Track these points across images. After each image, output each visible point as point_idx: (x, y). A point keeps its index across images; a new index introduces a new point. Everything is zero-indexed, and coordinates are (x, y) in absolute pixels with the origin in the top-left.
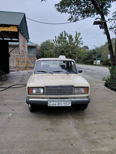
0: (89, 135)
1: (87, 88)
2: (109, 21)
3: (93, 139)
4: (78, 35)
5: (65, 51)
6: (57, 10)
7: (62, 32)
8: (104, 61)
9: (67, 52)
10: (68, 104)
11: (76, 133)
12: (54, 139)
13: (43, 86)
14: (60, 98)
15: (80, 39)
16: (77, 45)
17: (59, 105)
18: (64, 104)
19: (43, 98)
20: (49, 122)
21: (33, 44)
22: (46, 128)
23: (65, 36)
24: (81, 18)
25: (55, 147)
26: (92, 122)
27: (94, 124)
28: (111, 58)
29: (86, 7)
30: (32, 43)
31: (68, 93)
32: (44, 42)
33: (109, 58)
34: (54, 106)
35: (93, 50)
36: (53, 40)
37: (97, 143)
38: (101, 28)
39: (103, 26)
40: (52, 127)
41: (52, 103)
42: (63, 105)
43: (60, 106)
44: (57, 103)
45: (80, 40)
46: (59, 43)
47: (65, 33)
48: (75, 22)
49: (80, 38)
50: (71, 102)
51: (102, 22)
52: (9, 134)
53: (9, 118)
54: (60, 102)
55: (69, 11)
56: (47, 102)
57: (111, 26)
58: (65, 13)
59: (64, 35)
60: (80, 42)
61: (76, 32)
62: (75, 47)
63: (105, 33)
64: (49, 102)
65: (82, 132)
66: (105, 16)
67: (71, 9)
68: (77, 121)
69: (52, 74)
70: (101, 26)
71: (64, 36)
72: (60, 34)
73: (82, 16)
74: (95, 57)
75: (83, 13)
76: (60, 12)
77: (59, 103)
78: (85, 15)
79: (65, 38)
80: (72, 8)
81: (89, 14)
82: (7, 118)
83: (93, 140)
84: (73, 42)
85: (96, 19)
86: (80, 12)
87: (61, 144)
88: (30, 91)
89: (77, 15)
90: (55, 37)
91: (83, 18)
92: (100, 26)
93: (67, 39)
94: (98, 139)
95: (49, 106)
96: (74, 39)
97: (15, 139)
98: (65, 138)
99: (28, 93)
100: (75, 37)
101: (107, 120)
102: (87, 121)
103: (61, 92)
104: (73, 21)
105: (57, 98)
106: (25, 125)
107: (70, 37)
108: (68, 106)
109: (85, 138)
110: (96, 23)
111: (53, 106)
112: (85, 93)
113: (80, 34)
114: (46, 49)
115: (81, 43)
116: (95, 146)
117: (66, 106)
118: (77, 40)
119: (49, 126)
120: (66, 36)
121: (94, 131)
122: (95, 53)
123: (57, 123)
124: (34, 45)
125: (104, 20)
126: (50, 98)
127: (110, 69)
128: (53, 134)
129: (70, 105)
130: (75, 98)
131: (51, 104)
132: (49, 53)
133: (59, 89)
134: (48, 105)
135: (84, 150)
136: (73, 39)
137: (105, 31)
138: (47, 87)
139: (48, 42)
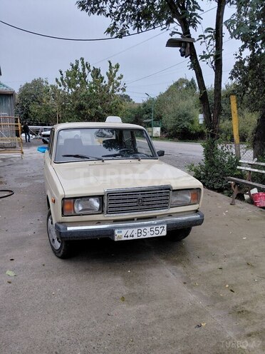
0: (222, 297)
1: (196, 191)
2: (201, 40)
3: (235, 304)
4: (114, 68)
5: (87, 105)
6: (80, 6)
7: (77, 62)
8: (168, 128)
9: (90, 108)
10: (160, 230)
11: (192, 297)
12: (153, 319)
13: (100, 191)
14: (139, 219)
15: (119, 78)
16: (113, 92)
17: (139, 235)
18: (152, 233)
19: (99, 222)
20: (119, 279)
21: (5, 88)
22: (120, 296)
23: (84, 69)
24: (134, 29)
25: (164, 337)
26: (212, 266)
27: (220, 272)
28: (205, 122)
29: (145, 4)
30: (4, 86)
31: (160, 205)
32: (27, 84)
33: (201, 122)
34: (130, 238)
35: (145, 105)
36: (57, 80)
37: (248, 312)
38: (182, 56)
39: (188, 51)
40: (132, 291)
41: (124, 232)
42: (149, 236)
43: (142, 237)
44: (136, 230)
45: (119, 81)
46: (71, 85)
47: (83, 62)
48: (121, 37)
49: (118, 75)
50: (165, 226)
51: (186, 43)
52: (32, 326)
53: (10, 283)
54: (142, 229)
55: (108, 12)
56: (111, 232)
57: (204, 52)
58: (98, 14)
59: (80, 67)
60: (118, 85)
61: (110, 62)
62: (109, 96)
63: (191, 66)
64: (116, 232)
65: (204, 293)
66: (191, 28)
67: (111, 7)
68: (180, 268)
69: (103, 161)
70: (183, 50)
71: (81, 71)
72: (72, 65)
73: (136, 24)
74: (150, 120)
75: (138, 20)
76: (87, 10)
77: (140, 231)
78: (143, 24)
79: (85, 76)
80: (115, 5)
81: (152, 23)
82: (6, 282)
83: (236, 307)
84: (103, 84)
85: (171, 35)
86: (130, 16)
87: (174, 327)
88: (67, 207)
89: (125, 23)
90: (61, 72)
91: (138, 29)
92: (180, 50)
93: (90, 79)
94: (245, 303)
95: (116, 240)
96: (106, 79)
97: (56, 337)
98: (176, 313)
99: (63, 213)
100: (107, 73)
101: (239, 258)
102: (201, 265)
103: (145, 203)
104: (115, 35)
105: (132, 220)
106: (64, 295)
107: (96, 73)
108: (159, 235)
109: (218, 304)
110: (171, 43)
111: (126, 239)
112: (192, 202)
113: (117, 66)
114: (34, 100)
115: (121, 87)
116: (247, 319)
117: (155, 235)
118: (111, 80)
119: (125, 290)
120: (86, 70)
121: (227, 286)
122: (149, 111)
123: (138, 278)
124: (8, 90)
125: (190, 37)
126: (115, 221)
127: (204, 146)
128: (143, 306)
129: (164, 233)
130: (170, 215)
131: (122, 234)
132: (43, 110)
133: (140, 197)
134: (113, 237)
135: (230, 334)
136: (102, 78)
137: (193, 63)
138: (110, 194)
139: (37, 84)
